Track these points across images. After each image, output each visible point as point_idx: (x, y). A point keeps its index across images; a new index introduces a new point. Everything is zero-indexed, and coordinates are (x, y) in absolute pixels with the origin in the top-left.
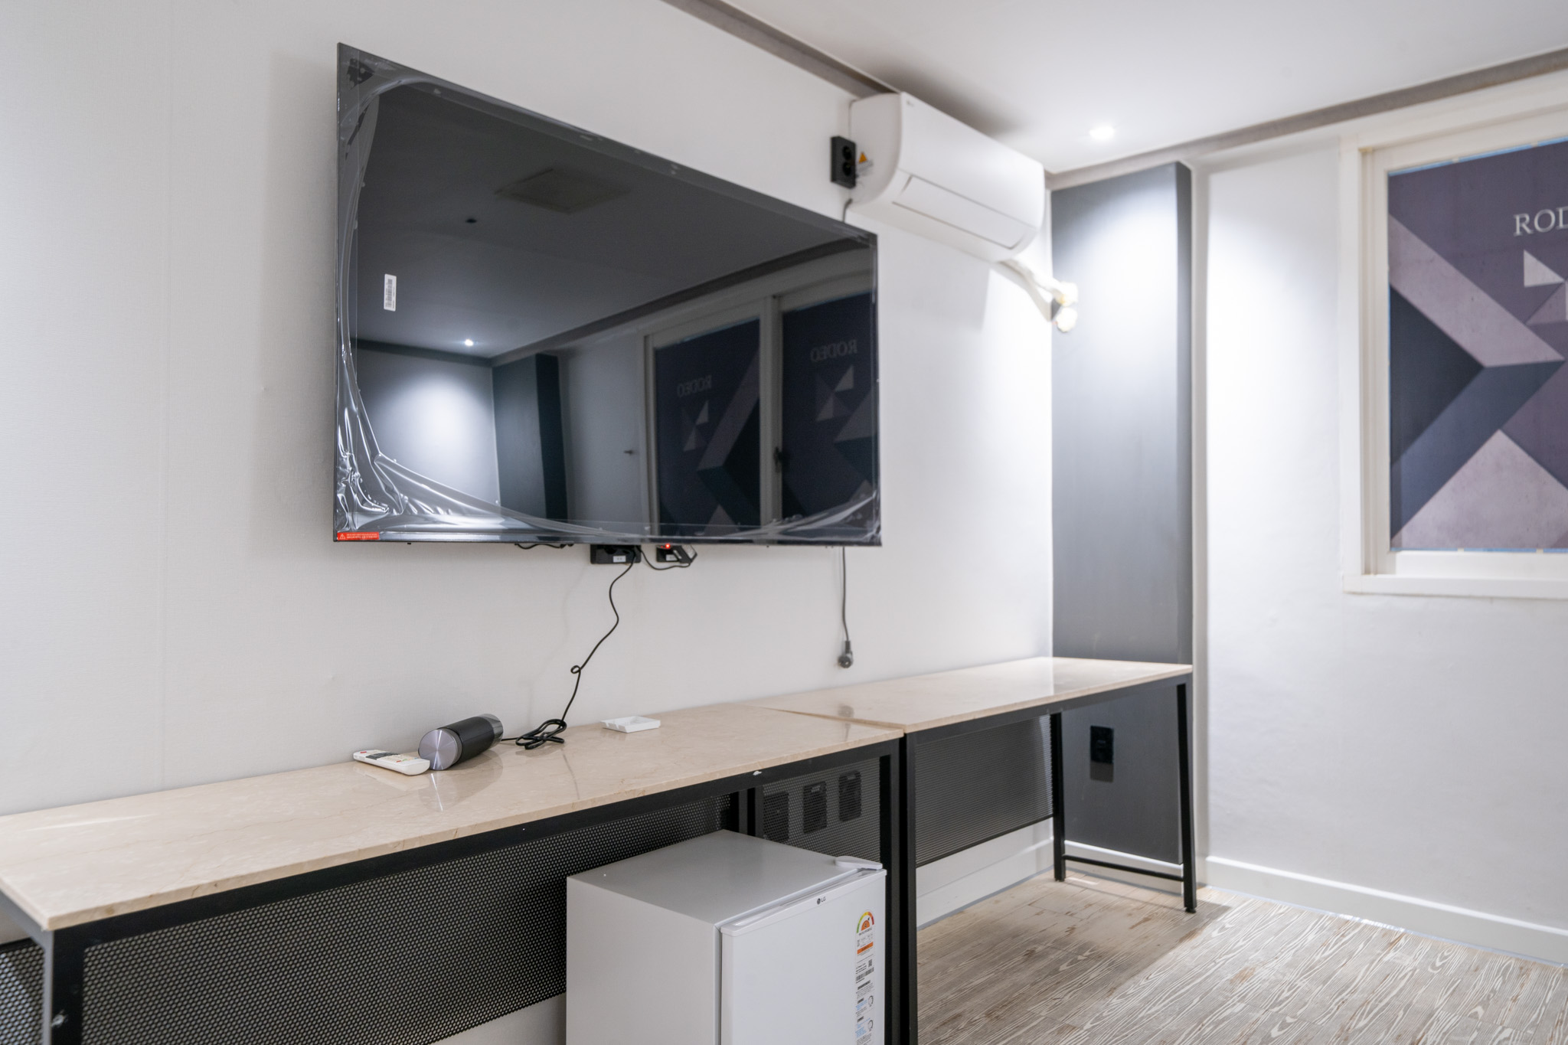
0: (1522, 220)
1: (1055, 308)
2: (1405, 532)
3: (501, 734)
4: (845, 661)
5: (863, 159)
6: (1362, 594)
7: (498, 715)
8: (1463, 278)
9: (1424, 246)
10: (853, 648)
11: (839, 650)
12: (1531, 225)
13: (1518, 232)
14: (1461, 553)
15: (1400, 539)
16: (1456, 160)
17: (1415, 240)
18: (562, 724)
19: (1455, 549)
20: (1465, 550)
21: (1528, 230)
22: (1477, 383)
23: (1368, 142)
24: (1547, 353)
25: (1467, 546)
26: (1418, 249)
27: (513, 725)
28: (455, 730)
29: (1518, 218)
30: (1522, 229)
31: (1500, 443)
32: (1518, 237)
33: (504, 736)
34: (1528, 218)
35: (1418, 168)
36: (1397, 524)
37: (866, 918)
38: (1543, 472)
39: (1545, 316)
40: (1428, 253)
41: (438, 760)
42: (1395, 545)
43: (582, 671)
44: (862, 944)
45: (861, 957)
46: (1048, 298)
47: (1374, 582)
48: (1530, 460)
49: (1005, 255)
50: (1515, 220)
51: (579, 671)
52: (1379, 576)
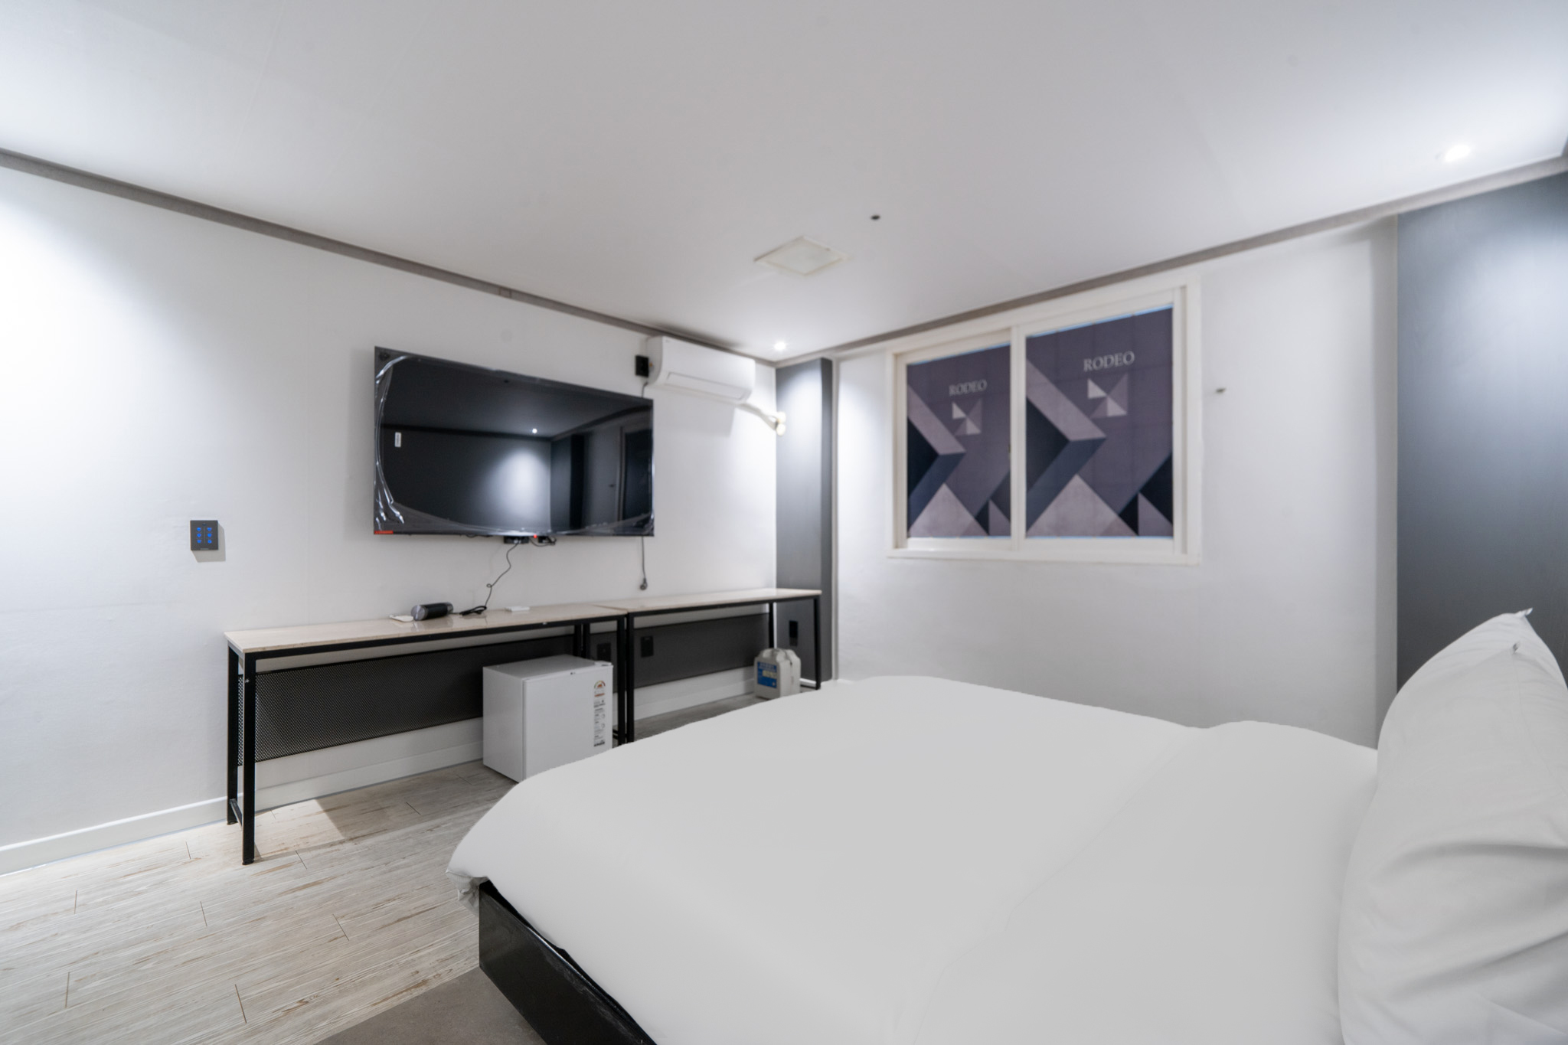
1: (777, 424)
2: (912, 529)
3: (452, 609)
4: (643, 587)
5: (652, 365)
6: (893, 558)
7: (452, 603)
8: (932, 414)
9: (919, 399)
10: (648, 581)
11: (641, 582)
12: (955, 390)
15: (911, 532)
16: (930, 360)
18: (485, 608)
19: (930, 537)
21: (954, 393)
22: (936, 462)
23: (898, 350)
27: (458, 606)
28: (426, 607)
29: (951, 387)
30: (952, 393)
33: (454, 611)
34: (954, 388)
35: (917, 363)
36: (910, 522)
37: (600, 683)
38: (959, 502)
40: (920, 402)
41: (417, 617)
42: (909, 536)
43: (493, 587)
44: (598, 693)
45: (596, 698)
46: (774, 420)
49: (742, 402)
51: (491, 586)
52: (902, 551)
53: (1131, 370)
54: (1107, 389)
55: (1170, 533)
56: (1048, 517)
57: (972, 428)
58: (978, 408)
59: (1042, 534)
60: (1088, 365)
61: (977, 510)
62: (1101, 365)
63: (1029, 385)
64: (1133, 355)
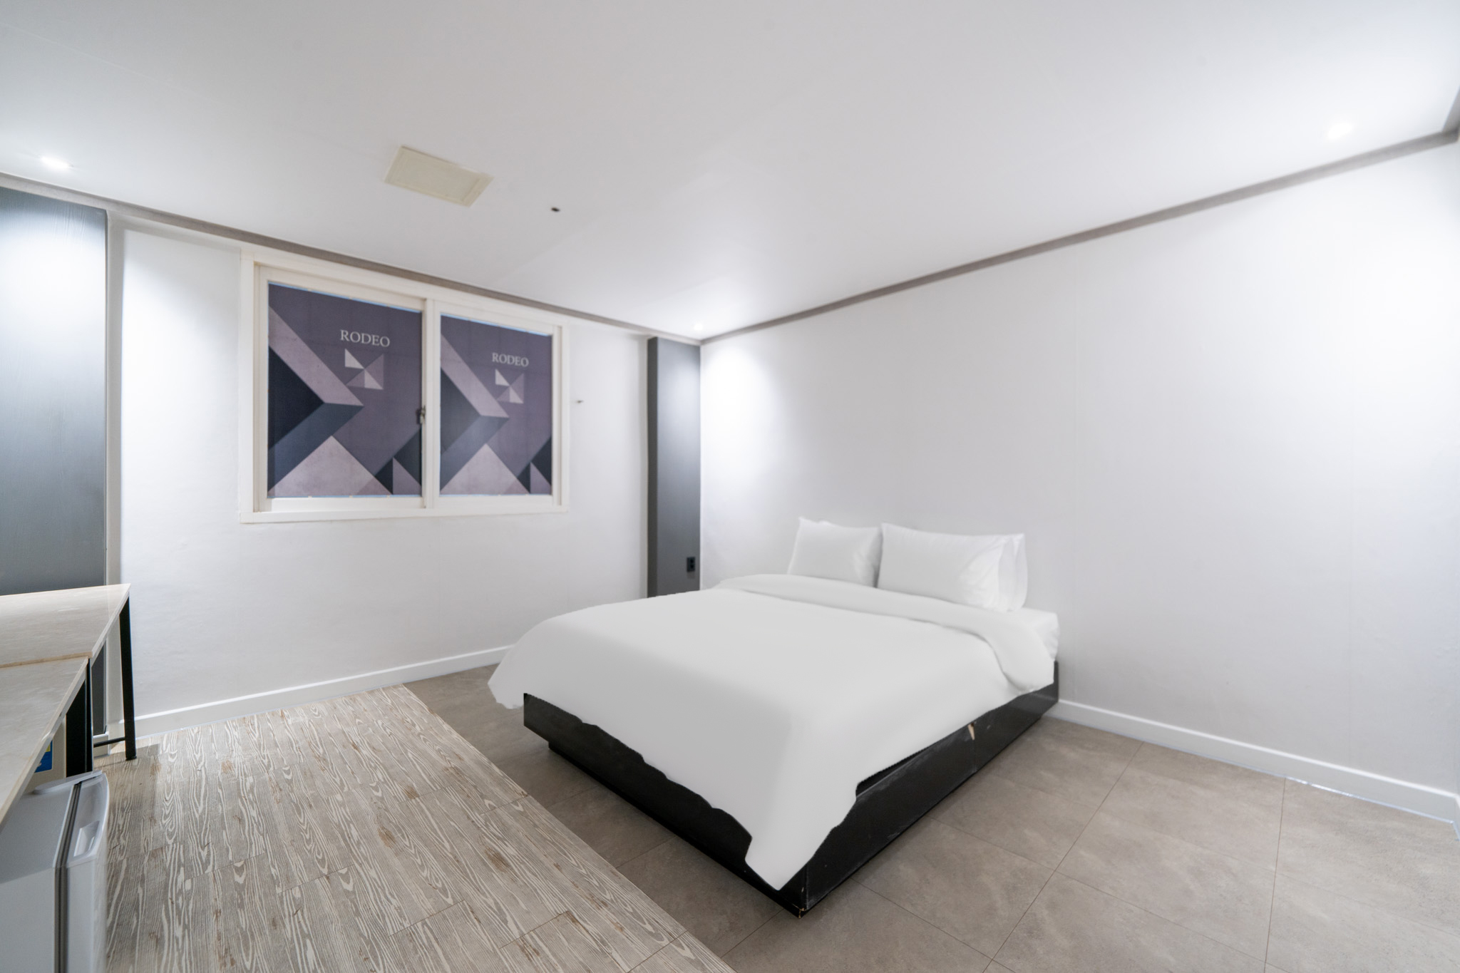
0: (345, 333)
2: (277, 487)
6: (253, 523)
8: (312, 353)
9: (291, 331)
12: (349, 337)
13: (342, 339)
14: (310, 499)
15: (274, 491)
16: (310, 290)
17: (285, 325)
19: (307, 496)
20: (313, 497)
21: (348, 340)
22: (320, 410)
23: (260, 260)
24: (354, 401)
25: (314, 495)
26: (285, 329)
29: (342, 332)
30: (344, 338)
31: (331, 442)
32: (342, 341)
34: (347, 333)
35: (291, 287)
36: (272, 483)
38: (353, 458)
39: (354, 383)
40: (293, 335)
42: (271, 495)
47: (259, 516)
48: (347, 452)
50: (341, 332)
52: (263, 513)
53: (527, 371)
54: (510, 381)
55: (550, 492)
56: (459, 478)
57: (371, 382)
58: (380, 362)
59: (455, 492)
60: (495, 358)
61: (378, 468)
62: (513, 362)
63: (443, 358)
64: (527, 362)
